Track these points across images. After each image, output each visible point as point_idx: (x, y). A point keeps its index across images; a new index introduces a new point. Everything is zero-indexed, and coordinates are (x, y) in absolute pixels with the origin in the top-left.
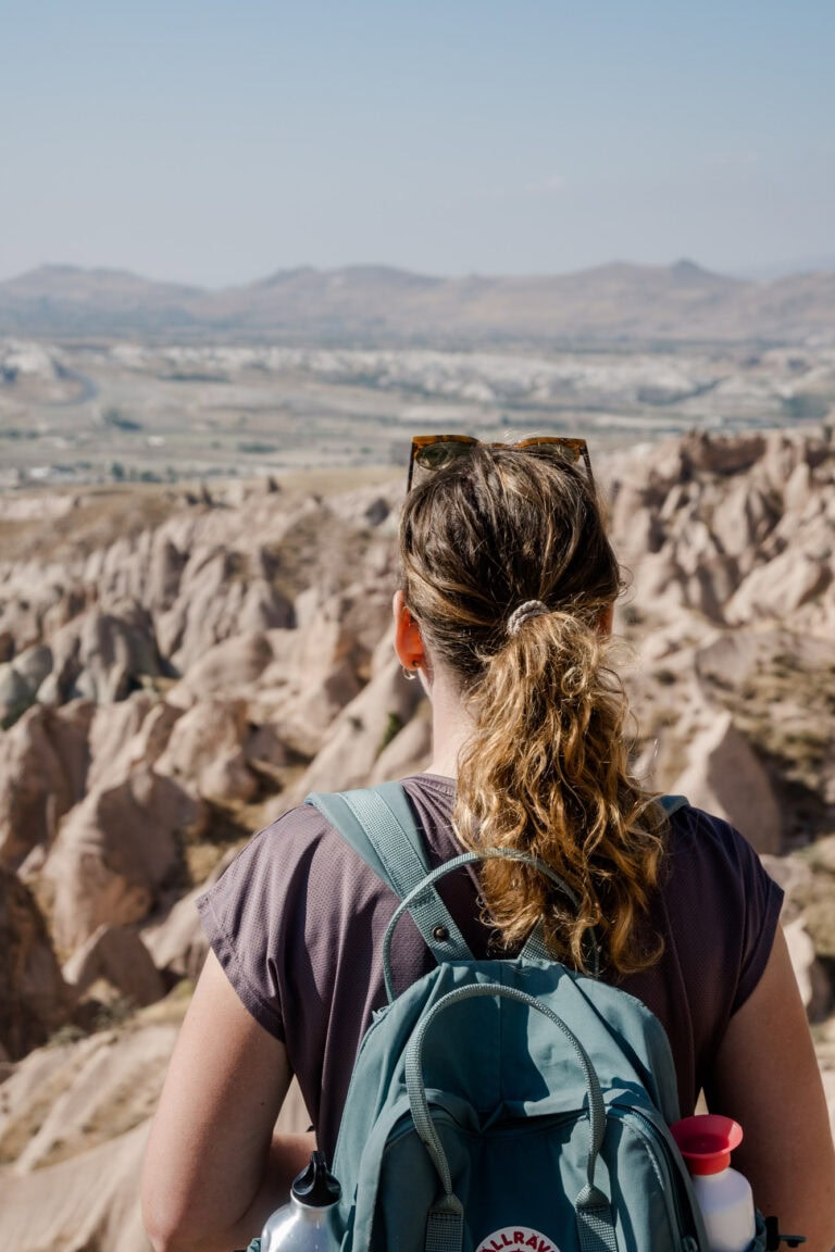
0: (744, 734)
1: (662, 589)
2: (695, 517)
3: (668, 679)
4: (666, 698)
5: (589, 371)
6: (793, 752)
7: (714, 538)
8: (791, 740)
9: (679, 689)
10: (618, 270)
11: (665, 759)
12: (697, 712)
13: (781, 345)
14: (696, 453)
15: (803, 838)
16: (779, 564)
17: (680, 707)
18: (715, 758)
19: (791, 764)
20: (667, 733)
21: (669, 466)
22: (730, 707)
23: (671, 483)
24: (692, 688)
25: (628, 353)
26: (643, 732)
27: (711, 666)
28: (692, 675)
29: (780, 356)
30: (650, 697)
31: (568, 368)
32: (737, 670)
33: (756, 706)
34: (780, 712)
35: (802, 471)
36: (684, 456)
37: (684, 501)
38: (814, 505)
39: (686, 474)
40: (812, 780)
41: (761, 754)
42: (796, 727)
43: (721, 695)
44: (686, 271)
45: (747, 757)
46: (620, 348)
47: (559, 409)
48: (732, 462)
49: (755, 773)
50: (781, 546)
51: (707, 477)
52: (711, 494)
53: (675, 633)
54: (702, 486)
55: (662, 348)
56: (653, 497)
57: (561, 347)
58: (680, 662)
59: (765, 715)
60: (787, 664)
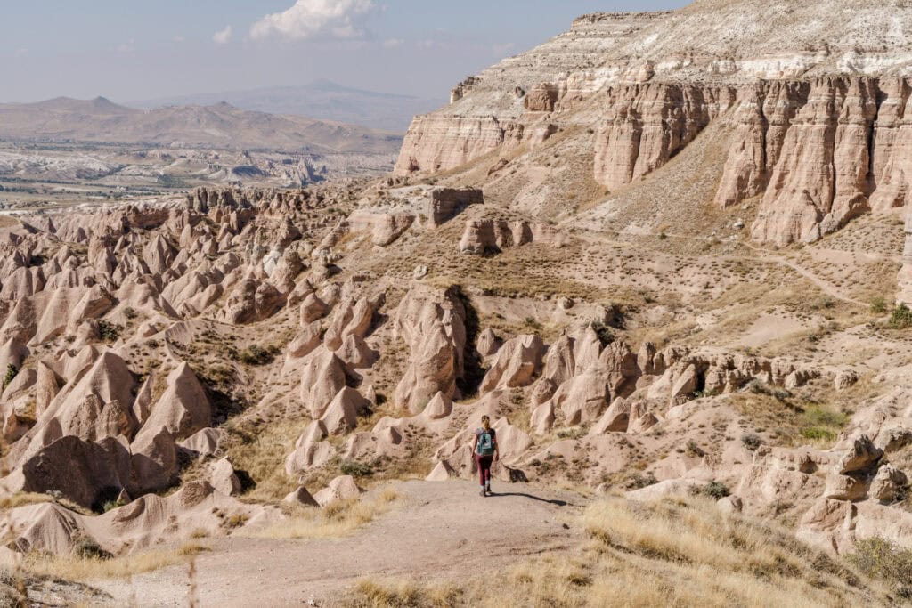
0: (193, 370)
1: (145, 300)
2: (131, 252)
3: (154, 345)
4: (154, 354)
5: (48, 160)
6: (215, 378)
7: (142, 262)
8: (214, 372)
9: (160, 349)
10: (61, 101)
11: (154, 384)
12: (169, 360)
13: (157, 146)
14: (131, 218)
15: (221, 418)
16: (183, 279)
17: (161, 358)
18: (179, 381)
19: (215, 383)
20: (155, 371)
21: (117, 225)
22: (184, 357)
23: (119, 233)
24: (166, 349)
25: (71, 150)
26: (143, 371)
27: (174, 338)
28: (165, 342)
29: (157, 152)
30: (146, 354)
31: (36, 157)
32: (186, 339)
33: (197, 356)
34: (207, 359)
35: (187, 227)
36: (124, 219)
37: (126, 243)
38: (194, 246)
39: (126, 228)
40: (224, 391)
41: (201, 379)
42: (215, 367)
43: (179, 351)
44: (101, 102)
45: (194, 380)
46: (66, 147)
47: (32, 181)
48: (151, 223)
49: (198, 388)
50: (183, 269)
51: (137, 230)
52: (140, 240)
53: (153, 322)
54: (135, 235)
55: (89, 147)
56: (109, 241)
57: (30, 146)
58: (158, 337)
59: (202, 360)
60: (210, 336)
